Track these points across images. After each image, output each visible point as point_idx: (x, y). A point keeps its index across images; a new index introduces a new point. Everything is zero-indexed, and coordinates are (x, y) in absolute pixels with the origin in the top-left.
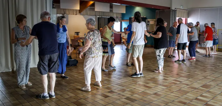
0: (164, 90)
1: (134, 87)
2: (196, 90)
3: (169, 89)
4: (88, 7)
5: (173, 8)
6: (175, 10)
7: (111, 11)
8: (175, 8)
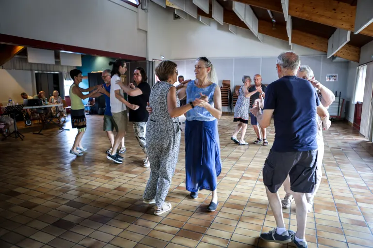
0: (133, 180)
1: (86, 181)
2: (179, 174)
3: (140, 177)
4: (15, 55)
5: (150, 59)
6: (153, 62)
7: (58, 63)
8: (153, 59)
